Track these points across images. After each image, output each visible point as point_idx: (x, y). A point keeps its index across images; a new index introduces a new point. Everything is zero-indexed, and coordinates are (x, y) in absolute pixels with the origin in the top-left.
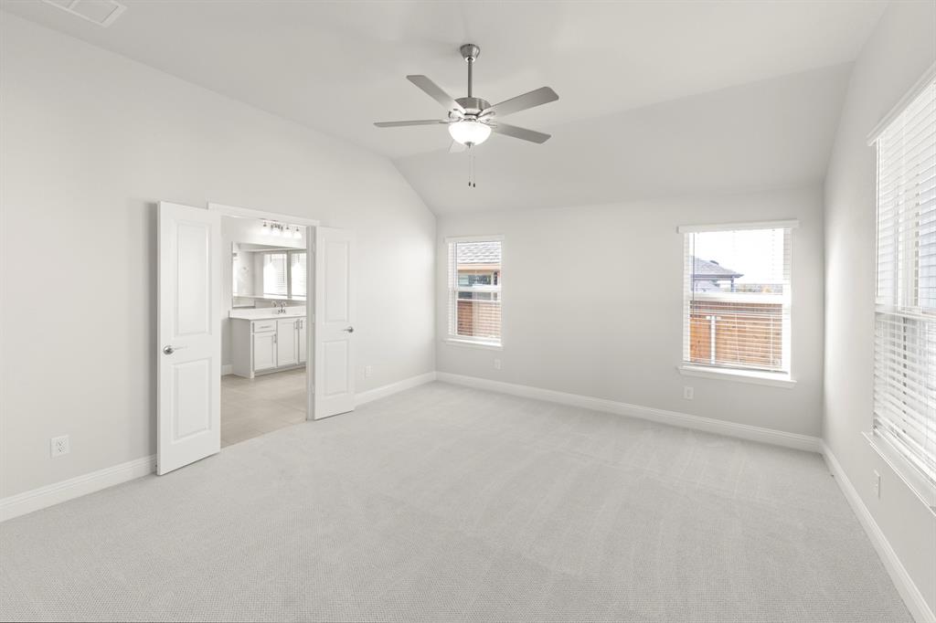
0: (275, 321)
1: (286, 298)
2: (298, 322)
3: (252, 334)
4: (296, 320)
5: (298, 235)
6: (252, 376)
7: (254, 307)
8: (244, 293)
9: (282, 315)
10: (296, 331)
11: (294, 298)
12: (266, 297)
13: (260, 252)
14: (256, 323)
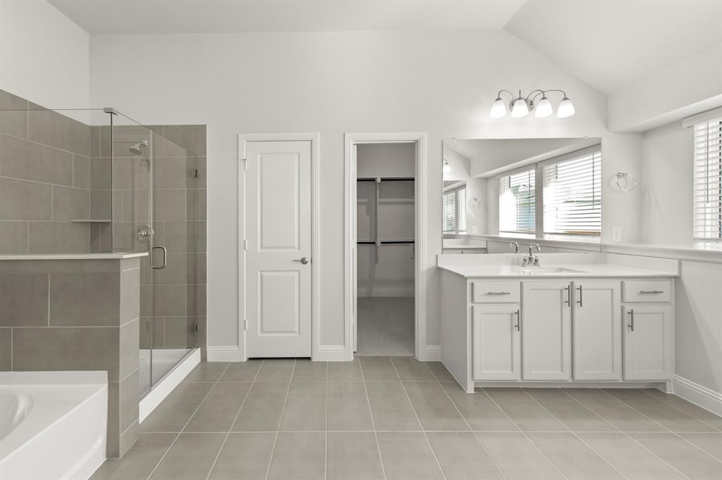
0: (517, 283)
1: (533, 237)
2: (570, 289)
3: (469, 305)
4: (566, 284)
5: (567, 110)
6: (470, 390)
7: (485, 251)
8: (475, 231)
9: (529, 271)
10: (567, 310)
11: (547, 238)
12: (502, 235)
13: (494, 177)
14: (477, 284)
